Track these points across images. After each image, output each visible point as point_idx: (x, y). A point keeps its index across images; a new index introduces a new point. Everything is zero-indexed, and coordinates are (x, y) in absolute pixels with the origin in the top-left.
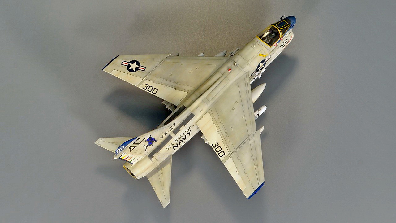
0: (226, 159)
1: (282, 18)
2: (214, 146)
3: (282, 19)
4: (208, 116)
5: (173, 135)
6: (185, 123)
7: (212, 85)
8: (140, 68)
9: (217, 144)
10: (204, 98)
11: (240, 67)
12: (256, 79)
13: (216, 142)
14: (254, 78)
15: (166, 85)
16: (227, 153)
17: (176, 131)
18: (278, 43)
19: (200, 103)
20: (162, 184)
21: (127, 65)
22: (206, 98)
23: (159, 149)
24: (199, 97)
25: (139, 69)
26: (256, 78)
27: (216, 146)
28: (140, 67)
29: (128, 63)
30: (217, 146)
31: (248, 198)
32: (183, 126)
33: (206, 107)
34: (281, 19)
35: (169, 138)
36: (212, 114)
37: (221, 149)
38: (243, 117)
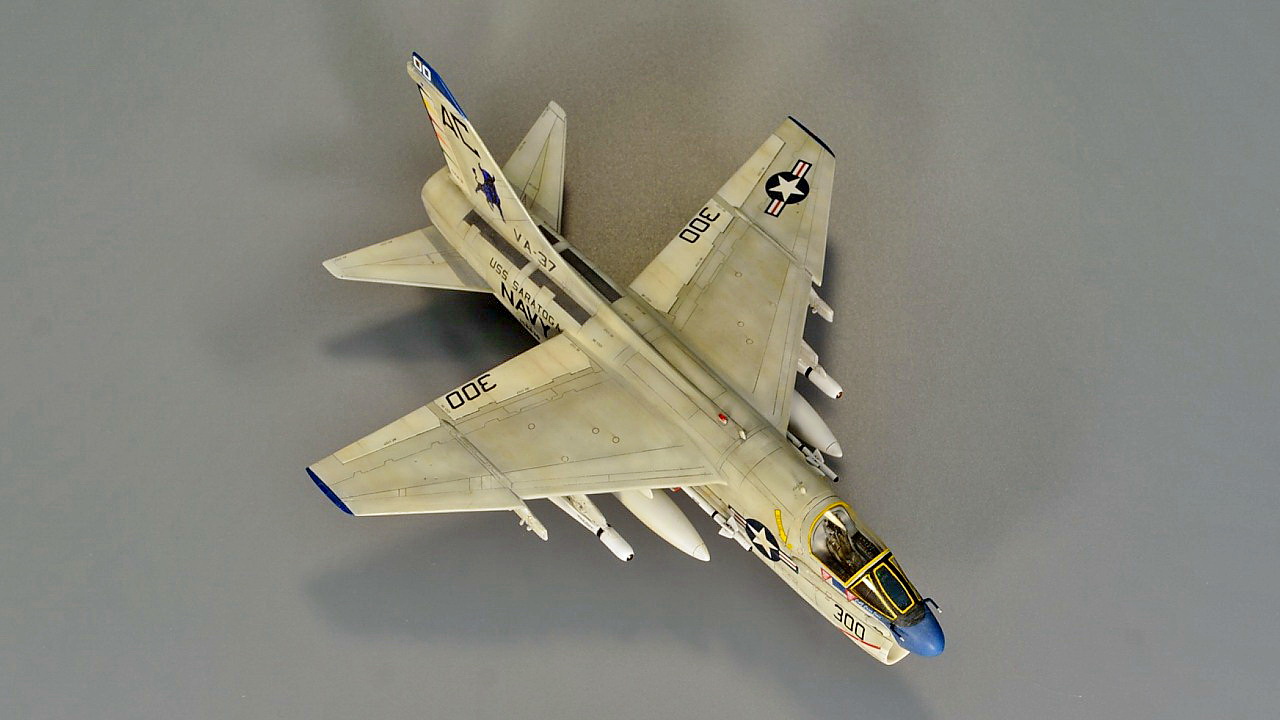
0: (437, 411)
1: (932, 601)
2: (483, 381)
3: (929, 604)
4: (579, 362)
5: (528, 270)
6: (563, 299)
7: (679, 372)
8: (778, 204)
9: (486, 387)
10: (637, 350)
11: (732, 449)
12: (715, 518)
13: (495, 386)
14: (716, 513)
15: (704, 261)
16: (455, 414)
17: (540, 278)
18: (834, 580)
19: (619, 339)
20: (396, 261)
21: (795, 173)
22: (636, 354)
23: (491, 237)
24: (642, 337)
25: (776, 201)
26: (717, 518)
27: (483, 386)
28: (782, 203)
29: (800, 176)
30: (483, 388)
31: (308, 470)
32: (554, 296)
33: (607, 356)
34: (928, 599)
35: (520, 261)
36: (584, 373)
37: (469, 399)
38: (565, 459)
